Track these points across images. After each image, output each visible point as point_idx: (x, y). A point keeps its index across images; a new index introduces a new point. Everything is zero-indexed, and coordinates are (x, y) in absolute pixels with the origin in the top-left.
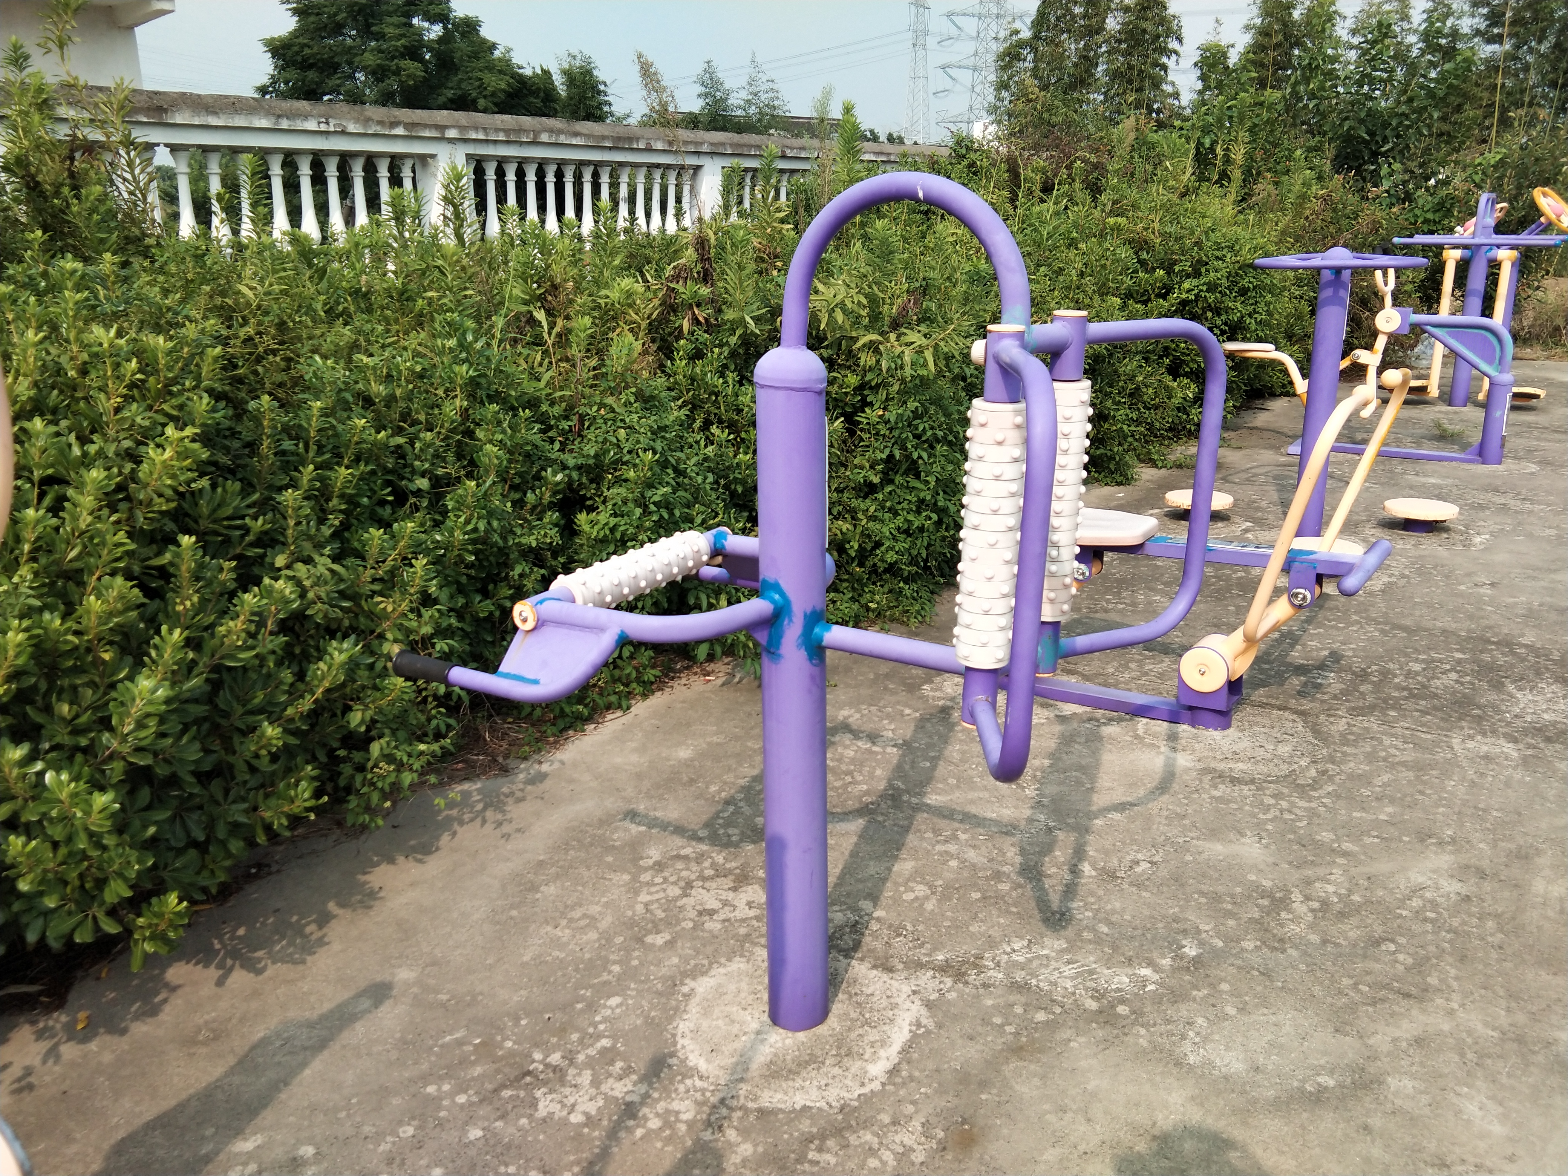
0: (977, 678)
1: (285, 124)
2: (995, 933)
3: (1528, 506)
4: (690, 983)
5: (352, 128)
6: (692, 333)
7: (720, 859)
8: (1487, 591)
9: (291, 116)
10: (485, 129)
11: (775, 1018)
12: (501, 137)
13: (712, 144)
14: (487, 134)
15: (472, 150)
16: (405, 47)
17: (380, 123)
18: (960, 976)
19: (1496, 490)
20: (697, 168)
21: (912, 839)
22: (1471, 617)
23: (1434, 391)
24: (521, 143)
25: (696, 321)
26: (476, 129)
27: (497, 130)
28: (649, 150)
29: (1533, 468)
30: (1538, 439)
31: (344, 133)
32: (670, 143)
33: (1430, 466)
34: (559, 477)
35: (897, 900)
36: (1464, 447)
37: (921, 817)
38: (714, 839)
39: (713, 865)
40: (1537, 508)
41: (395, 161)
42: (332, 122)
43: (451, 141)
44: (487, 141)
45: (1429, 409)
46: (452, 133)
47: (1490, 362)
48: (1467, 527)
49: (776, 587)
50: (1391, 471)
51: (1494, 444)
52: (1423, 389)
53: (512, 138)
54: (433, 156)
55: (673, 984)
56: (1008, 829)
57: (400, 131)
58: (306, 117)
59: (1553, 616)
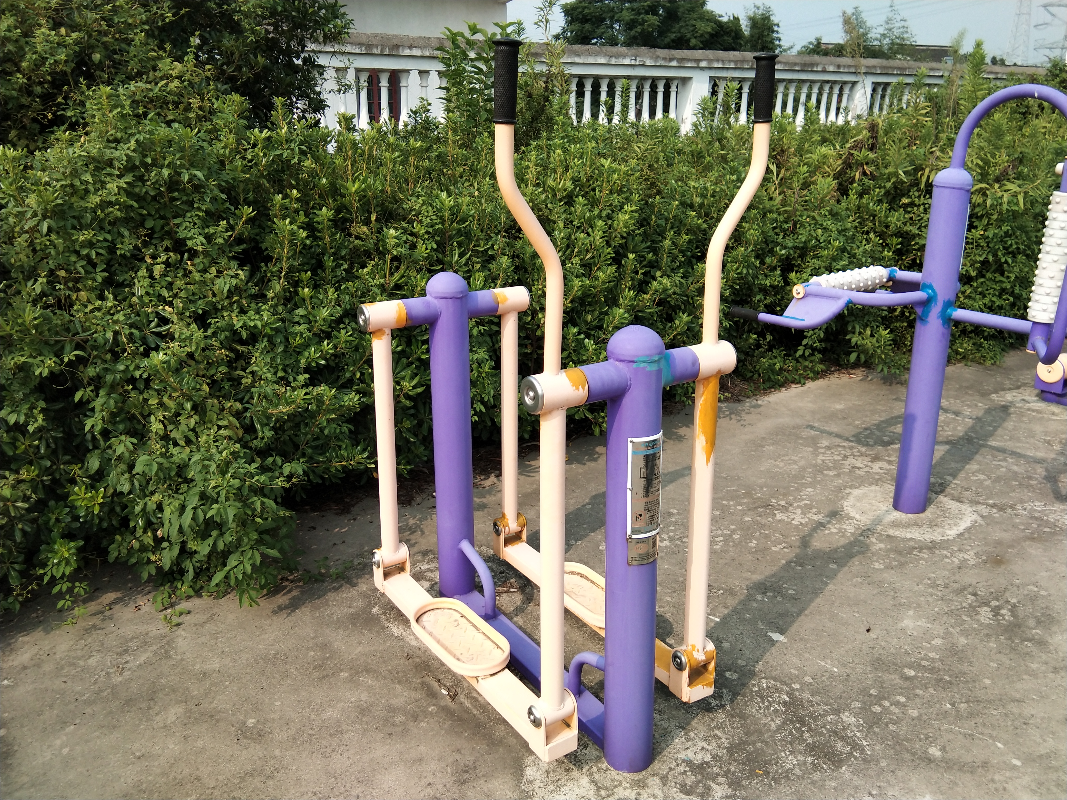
0: (1039, 326)
1: (613, 61)
2: (1025, 498)
4: (848, 490)
5: (648, 62)
6: (861, 180)
7: (863, 449)
9: (617, 56)
10: (723, 61)
11: (896, 506)
12: (732, 65)
13: (867, 67)
14: (724, 64)
15: (713, 74)
17: (664, 59)
18: (1001, 509)
20: (854, 83)
21: (977, 456)
24: (743, 69)
25: (864, 173)
26: (718, 61)
27: (730, 61)
28: (824, 71)
31: (644, 65)
32: (839, 67)
34: (783, 252)
35: (967, 479)
37: (984, 450)
38: (859, 441)
39: (859, 451)
41: (668, 82)
42: (638, 59)
43: (702, 69)
44: (723, 68)
46: (703, 64)
49: (930, 287)
53: (739, 66)
54: (690, 78)
55: (840, 489)
56: (1039, 461)
57: (674, 63)
58: (625, 56)
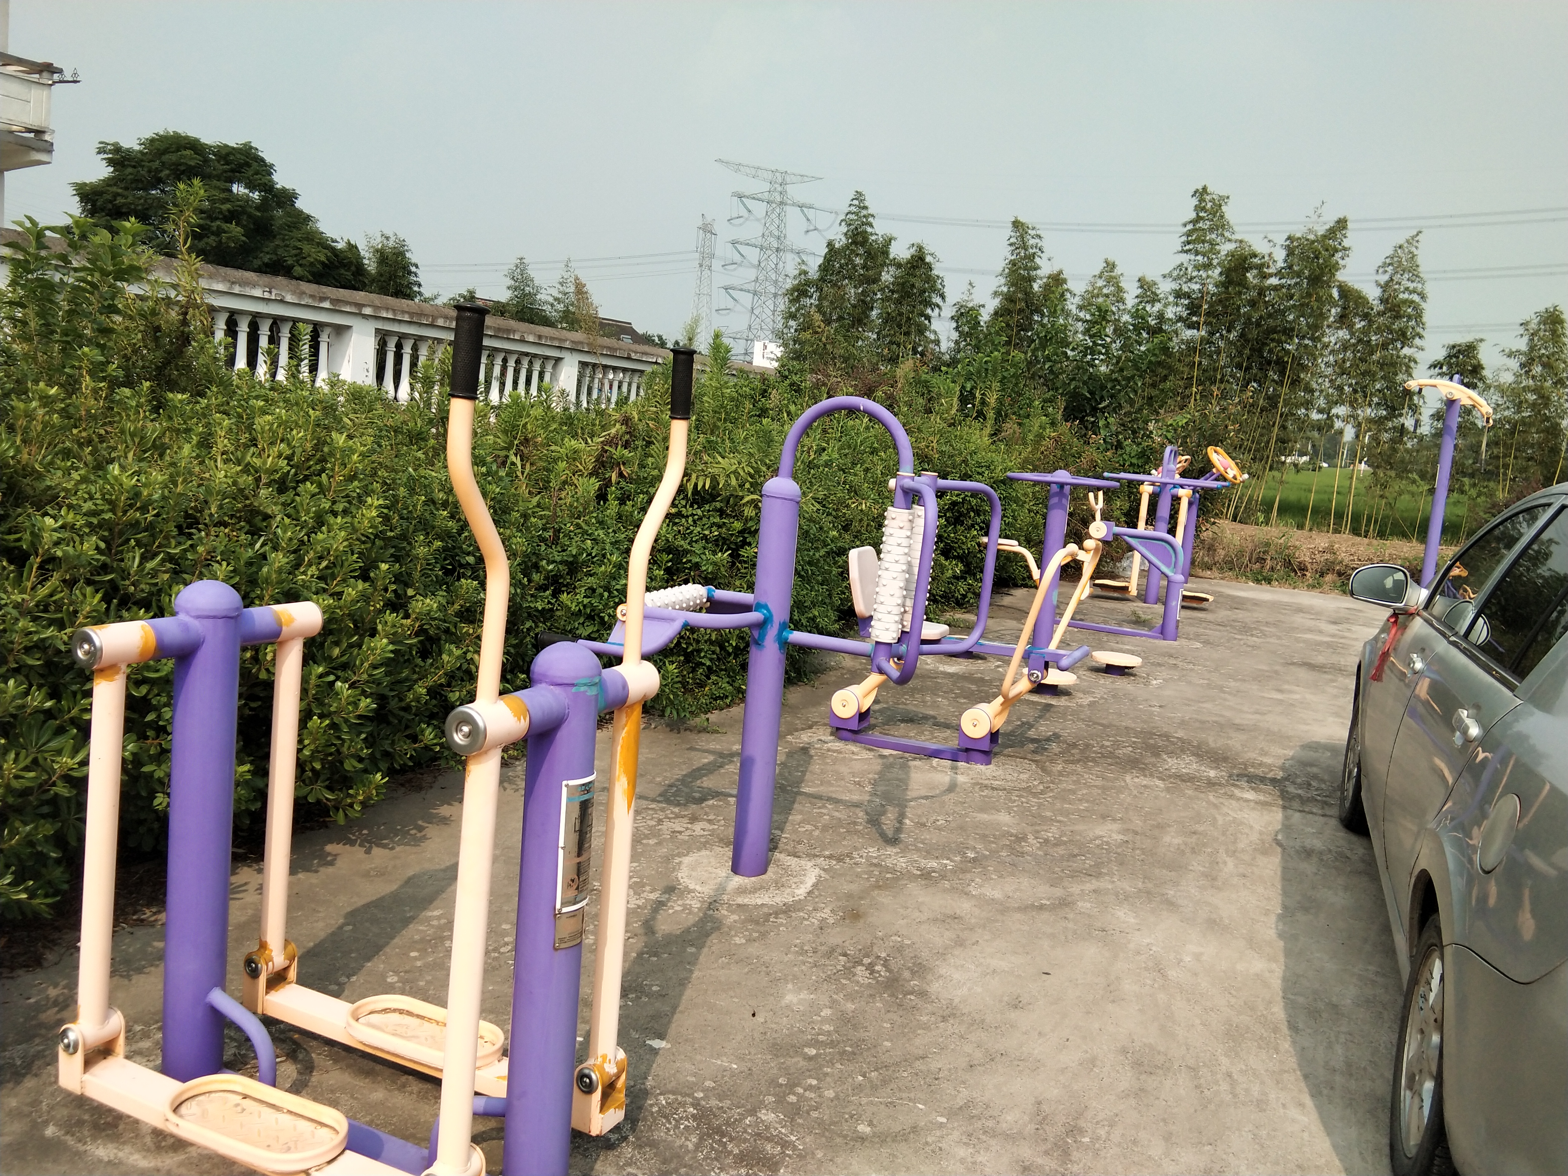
0: (882, 647)
1: (237, 289)
2: (857, 844)
3: (1191, 666)
4: (677, 860)
5: (289, 298)
6: (618, 483)
7: (676, 810)
8: (1157, 709)
9: (243, 283)
10: (394, 311)
11: (736, 869)
12: (406, 318)
13: (572, 342)
14: (395, 314)
15: (380, 325)
16: (229, 210)
17: (312, 296)
18: (840, 860)
19: (1171, 656)
20: (558, 360)
21: (796, 806)
22: (1144, 722)
23: (1134, 592)
24: (421, 325)
25: (621, 475)
26: (387, 309)
27: (403, 312)
28: (522, 341)
29: (1199, 645)
30: (1205, 628)
31: (282, 301)
32: (540, 337)
33: (1127, 639)
34: (551, 567)
35: (795, 831)
36: (1151, 628)
37: (799, 798)
38: (668, 801)
39: (672, 813)
40: (1196, 668)
41: (317, 329)
42: (274, 292)
43: (366, 317)
44: (394, 320)
45: (1130, 604)
46: (367, 311)
47: (1168, 566)
48: (1148, 675)
49: (766, 607)
50: (1099, 640)
51: (1171, 626)
52: (1125, 589)
53: (415, 320)
54: (349, 327)
55: (668, 859)
57: (326, 305)
58: (254, 286)
59: (1197, 725)
